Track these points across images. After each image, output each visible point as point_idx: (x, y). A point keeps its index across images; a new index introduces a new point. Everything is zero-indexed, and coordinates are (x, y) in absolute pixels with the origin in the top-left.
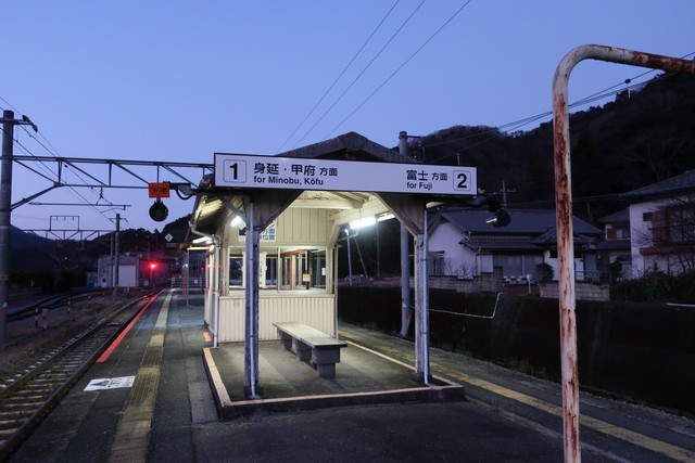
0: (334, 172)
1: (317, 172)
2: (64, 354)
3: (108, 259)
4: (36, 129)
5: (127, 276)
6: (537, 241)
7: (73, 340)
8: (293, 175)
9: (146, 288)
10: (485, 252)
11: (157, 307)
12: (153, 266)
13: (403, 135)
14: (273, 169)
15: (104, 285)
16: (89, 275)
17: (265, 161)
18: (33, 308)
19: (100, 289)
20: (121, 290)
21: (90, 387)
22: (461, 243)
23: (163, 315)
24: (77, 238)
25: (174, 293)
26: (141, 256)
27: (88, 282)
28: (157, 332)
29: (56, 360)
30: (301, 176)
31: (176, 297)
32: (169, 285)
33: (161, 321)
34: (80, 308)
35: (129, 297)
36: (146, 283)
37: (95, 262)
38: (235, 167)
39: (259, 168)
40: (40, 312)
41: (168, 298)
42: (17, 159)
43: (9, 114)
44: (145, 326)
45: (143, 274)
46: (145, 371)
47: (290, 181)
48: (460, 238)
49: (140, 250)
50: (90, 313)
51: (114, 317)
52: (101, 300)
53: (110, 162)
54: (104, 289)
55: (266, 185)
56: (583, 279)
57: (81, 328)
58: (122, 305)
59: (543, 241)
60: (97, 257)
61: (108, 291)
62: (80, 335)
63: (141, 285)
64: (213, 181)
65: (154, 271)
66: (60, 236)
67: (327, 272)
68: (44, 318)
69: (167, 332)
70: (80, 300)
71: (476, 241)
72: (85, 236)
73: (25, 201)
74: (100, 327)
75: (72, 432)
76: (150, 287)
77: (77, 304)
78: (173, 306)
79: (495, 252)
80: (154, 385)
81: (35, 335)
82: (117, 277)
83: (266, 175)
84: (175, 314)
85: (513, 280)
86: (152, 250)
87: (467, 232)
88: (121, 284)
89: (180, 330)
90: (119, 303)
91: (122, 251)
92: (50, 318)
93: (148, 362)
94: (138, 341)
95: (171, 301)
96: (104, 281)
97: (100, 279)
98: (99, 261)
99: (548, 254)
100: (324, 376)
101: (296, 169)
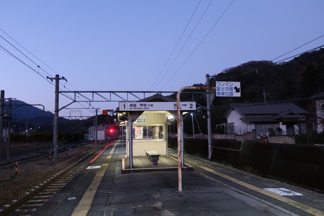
0: (152, 105)
1: (147, 105)
2: (78, 163)
3: (93, 128)
4: (66, 81)
5: (101, 135)
6: (276, 117)
7: (81, 160)
8: (141, 107)
9: (108, 140)
10: (250, 123)
11: (111, 147)
12: (111, 131)
13: (208, 76)
14: (135, 105)
15: (91, 139)
16: (85, 135)
17: (132, 103)
18: (66, 148)
19: (90, 141)
20: (98, 141)
21: (88, 168)
22: (240, 119)
23: (113, 150)
24: (81, 119)
25: (119, 142)
26: (106, 126)
27: (85, 138)
28: (110, 155)
29: (75, 165)
30: (143, 107)
31: (119, 144)
32: (117, 139)
33: (112, 152)
34: (83, 148)
35: (102, 144)
36: (109, 138)
37: (87, 129)
38: (124, 105)
39: (131, 105)
40: (68, 150)
41: (116, 144)
42: (60, 92)
43: (57, 76)
44: (106, 153)
45: (107, 134)
46: (104, 165)
47: (140, 108)
48: (240, 117)
49: (106, 124)
50: (86, 150)
51: (95, 152)
52: (90, 145)
53: (93, 92)
54: (91, 141)
55: (133, 110)
56: (286, 134)
57: (83, 155)
58: (98, 147)
59: (278, 118)
60: (89, 127)
61: (93, 142)
62: (83, 158)
63: (107, 139)
64: (119, 109)
65: (112, 133)
66: (74, 118)
67: (164, 133)
68: (70, 152)
69: (113, 155)
70: (83, 145)
71: (247, 118)
72: (84, 118)
73: (63, 108)
74: (90, 155)
75: (85, 176)
76: (110, 140)
77: (81, 147)
78: (117, 147)
79: (256, 123)
80: (106, 168)
81: (67, 158)
82: (97, 135)
83: (133, 107)
84: (117, 149)
85: (264, 135)
86: (111, 124)
87: (243, 114)
88: (98, 139)
89: (117, 154)
90: (97, 146)
91: (98, 124)
92: (72, 152)
93: (105, 163)
94: (103, 158)
95: (117, 145)
96: (91, 137)
97: (90, 137)
98: (89, 129)
99: (281, 123)
100: (154, 164)
101: (141, 105)
